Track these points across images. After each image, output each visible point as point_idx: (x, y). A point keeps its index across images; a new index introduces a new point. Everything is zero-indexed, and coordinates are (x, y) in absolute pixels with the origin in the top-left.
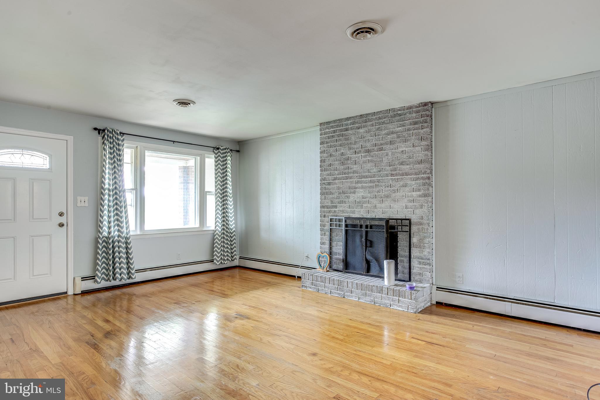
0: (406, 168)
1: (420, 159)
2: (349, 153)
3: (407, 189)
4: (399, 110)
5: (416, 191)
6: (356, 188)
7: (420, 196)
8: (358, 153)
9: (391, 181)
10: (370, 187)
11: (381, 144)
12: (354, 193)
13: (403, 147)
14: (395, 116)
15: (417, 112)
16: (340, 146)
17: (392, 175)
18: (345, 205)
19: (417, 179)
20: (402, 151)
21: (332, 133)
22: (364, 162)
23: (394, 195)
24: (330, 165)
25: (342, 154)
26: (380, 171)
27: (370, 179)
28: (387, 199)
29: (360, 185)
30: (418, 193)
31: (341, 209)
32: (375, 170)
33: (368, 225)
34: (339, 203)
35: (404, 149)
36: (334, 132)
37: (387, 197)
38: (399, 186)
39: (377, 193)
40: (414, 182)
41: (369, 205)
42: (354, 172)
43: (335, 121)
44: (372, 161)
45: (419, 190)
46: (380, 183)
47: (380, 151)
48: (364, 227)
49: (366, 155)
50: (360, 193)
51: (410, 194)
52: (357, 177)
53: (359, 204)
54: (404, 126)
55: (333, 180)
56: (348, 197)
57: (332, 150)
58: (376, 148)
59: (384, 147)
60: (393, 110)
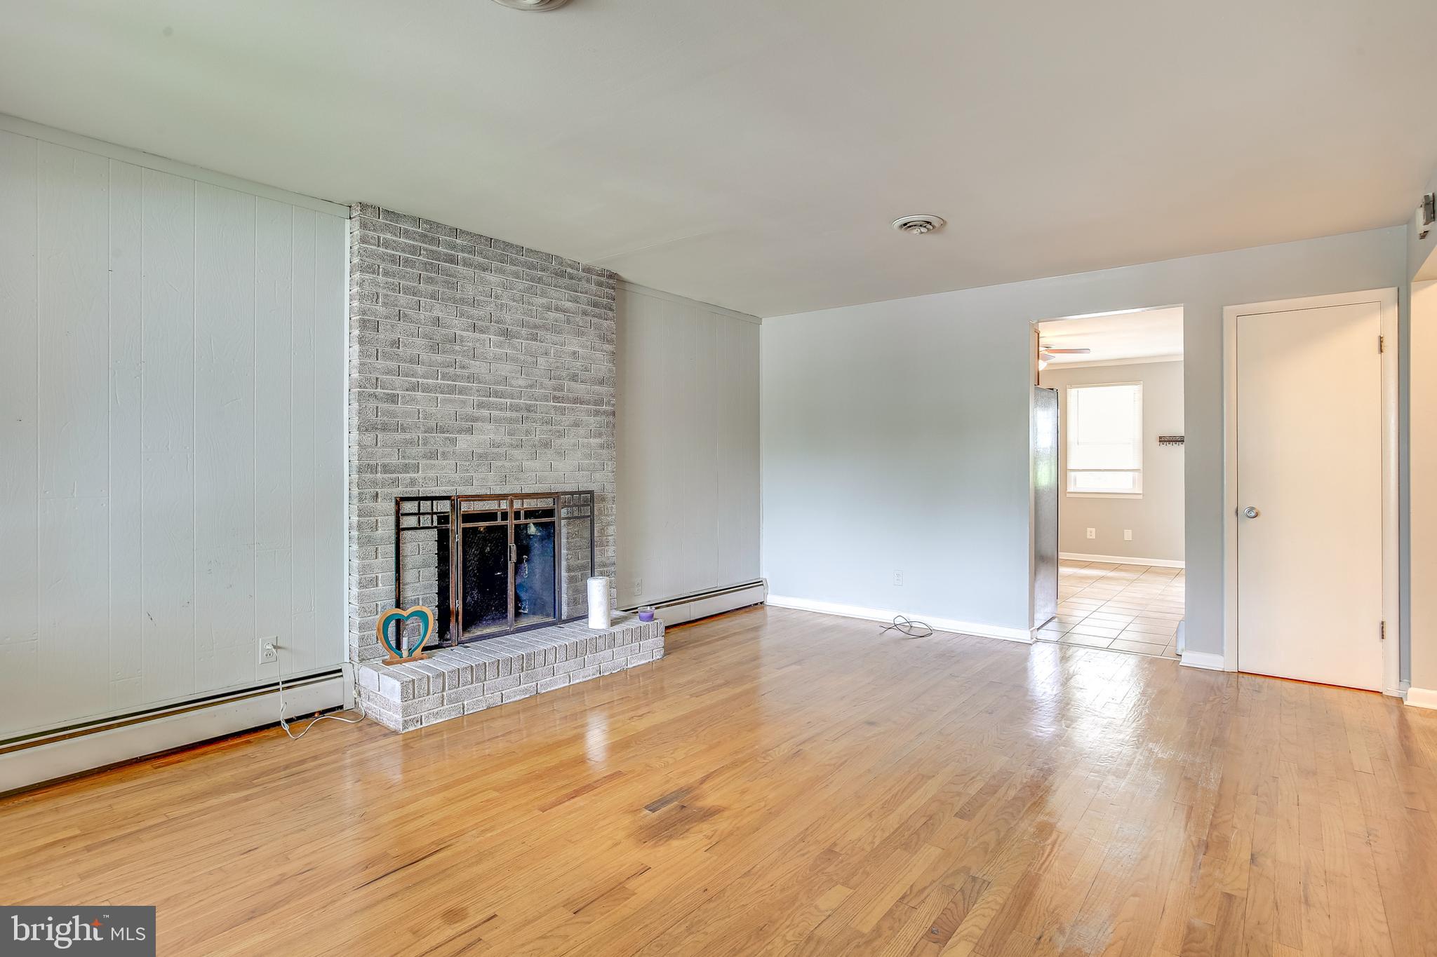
0: (580, 389)
1: (600, 375)
2: (457, 326)
3: (581, 431)
4: (570, 266)
5: (595, 437)
6: (476, 420)
7: (602, 446)
8: (482, 332)
9: (553, 411)
10: (511, 421)
11: (536, 327)
12: (470, 431)
13: (574, 344)
14: (561, 274)
15: (600, 284)
16: (431, 298)
17: (555, 398)
18: (445, 462)
19: (597, 413)
20: (574, 353)
21: (403, 251)
22: (497, 358)
23: (558, 441)
24: (396, 343)
25: (437, 322)
26: (531, 386)
27: (509, 401)
28: (546, 450)
29: (485, 412)
30: (598, 441)
31: (431, 474)
32: (521, 382)
33: (520, 512)
34: (425, 456)
35: (576, 349)
36: (414, 250)
37: (547, 445)
38: (568, 423)
39: (526, 436)
40: (592, 419)
41: (507, 464)
42: (471, 378)
43: (417, 221)
44: (515, 360)
45: (600, 435)
46: (532, 415)
47: (532, 339)
48: (511, 516)
49: (501, 342)
50: (487, 434)
51: (586, 440)
52: (478, 391)
53: (483, 458)
54: (578, 302)
55: (407, 390)
56: (454, 442)
57: (403, 299)
58: (524, 331)
59: (540, 333)
60: (560, 261)
